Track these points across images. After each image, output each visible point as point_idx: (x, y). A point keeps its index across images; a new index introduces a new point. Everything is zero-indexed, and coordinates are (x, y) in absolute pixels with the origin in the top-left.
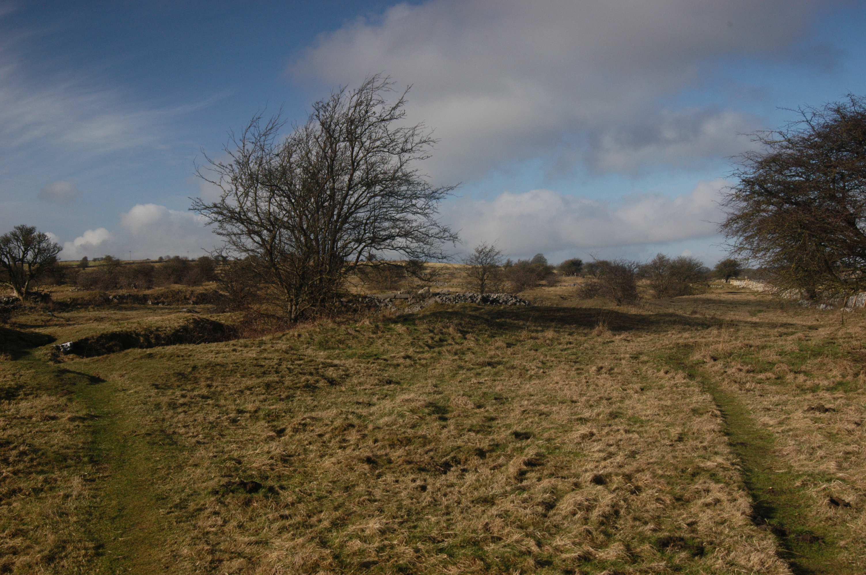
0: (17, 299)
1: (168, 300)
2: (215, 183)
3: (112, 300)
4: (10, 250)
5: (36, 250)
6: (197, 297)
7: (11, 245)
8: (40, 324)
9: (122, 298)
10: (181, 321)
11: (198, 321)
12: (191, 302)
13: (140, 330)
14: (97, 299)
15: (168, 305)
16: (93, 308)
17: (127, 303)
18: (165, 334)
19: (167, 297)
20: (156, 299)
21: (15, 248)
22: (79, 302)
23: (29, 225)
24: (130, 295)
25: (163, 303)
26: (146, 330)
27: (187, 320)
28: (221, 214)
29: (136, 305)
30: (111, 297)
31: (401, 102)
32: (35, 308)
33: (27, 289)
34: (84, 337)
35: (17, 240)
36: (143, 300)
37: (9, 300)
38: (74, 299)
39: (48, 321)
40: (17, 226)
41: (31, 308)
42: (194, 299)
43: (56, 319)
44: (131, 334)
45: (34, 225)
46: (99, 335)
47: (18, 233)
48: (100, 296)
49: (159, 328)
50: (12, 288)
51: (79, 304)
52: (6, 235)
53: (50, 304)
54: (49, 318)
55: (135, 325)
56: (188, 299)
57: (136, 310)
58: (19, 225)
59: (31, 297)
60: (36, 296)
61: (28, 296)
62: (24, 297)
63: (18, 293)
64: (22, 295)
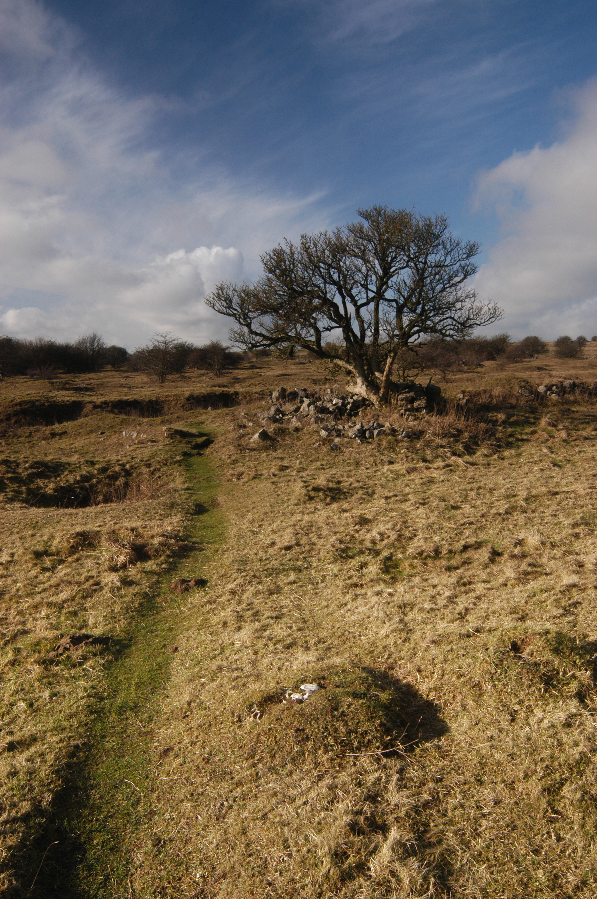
0: (363, 403)
3: (544, 396)
30: (542, 389)
33: (388, 376)
35: (366, 248)
37: (344, 405)
47: (368, 228)
50: (349, 373)
52: (338, 235)
59: (400, 396)
60: (412, 394)
61: (391, 395)
62: (381, 395)
63: (367, 386)
64: (376, 393)
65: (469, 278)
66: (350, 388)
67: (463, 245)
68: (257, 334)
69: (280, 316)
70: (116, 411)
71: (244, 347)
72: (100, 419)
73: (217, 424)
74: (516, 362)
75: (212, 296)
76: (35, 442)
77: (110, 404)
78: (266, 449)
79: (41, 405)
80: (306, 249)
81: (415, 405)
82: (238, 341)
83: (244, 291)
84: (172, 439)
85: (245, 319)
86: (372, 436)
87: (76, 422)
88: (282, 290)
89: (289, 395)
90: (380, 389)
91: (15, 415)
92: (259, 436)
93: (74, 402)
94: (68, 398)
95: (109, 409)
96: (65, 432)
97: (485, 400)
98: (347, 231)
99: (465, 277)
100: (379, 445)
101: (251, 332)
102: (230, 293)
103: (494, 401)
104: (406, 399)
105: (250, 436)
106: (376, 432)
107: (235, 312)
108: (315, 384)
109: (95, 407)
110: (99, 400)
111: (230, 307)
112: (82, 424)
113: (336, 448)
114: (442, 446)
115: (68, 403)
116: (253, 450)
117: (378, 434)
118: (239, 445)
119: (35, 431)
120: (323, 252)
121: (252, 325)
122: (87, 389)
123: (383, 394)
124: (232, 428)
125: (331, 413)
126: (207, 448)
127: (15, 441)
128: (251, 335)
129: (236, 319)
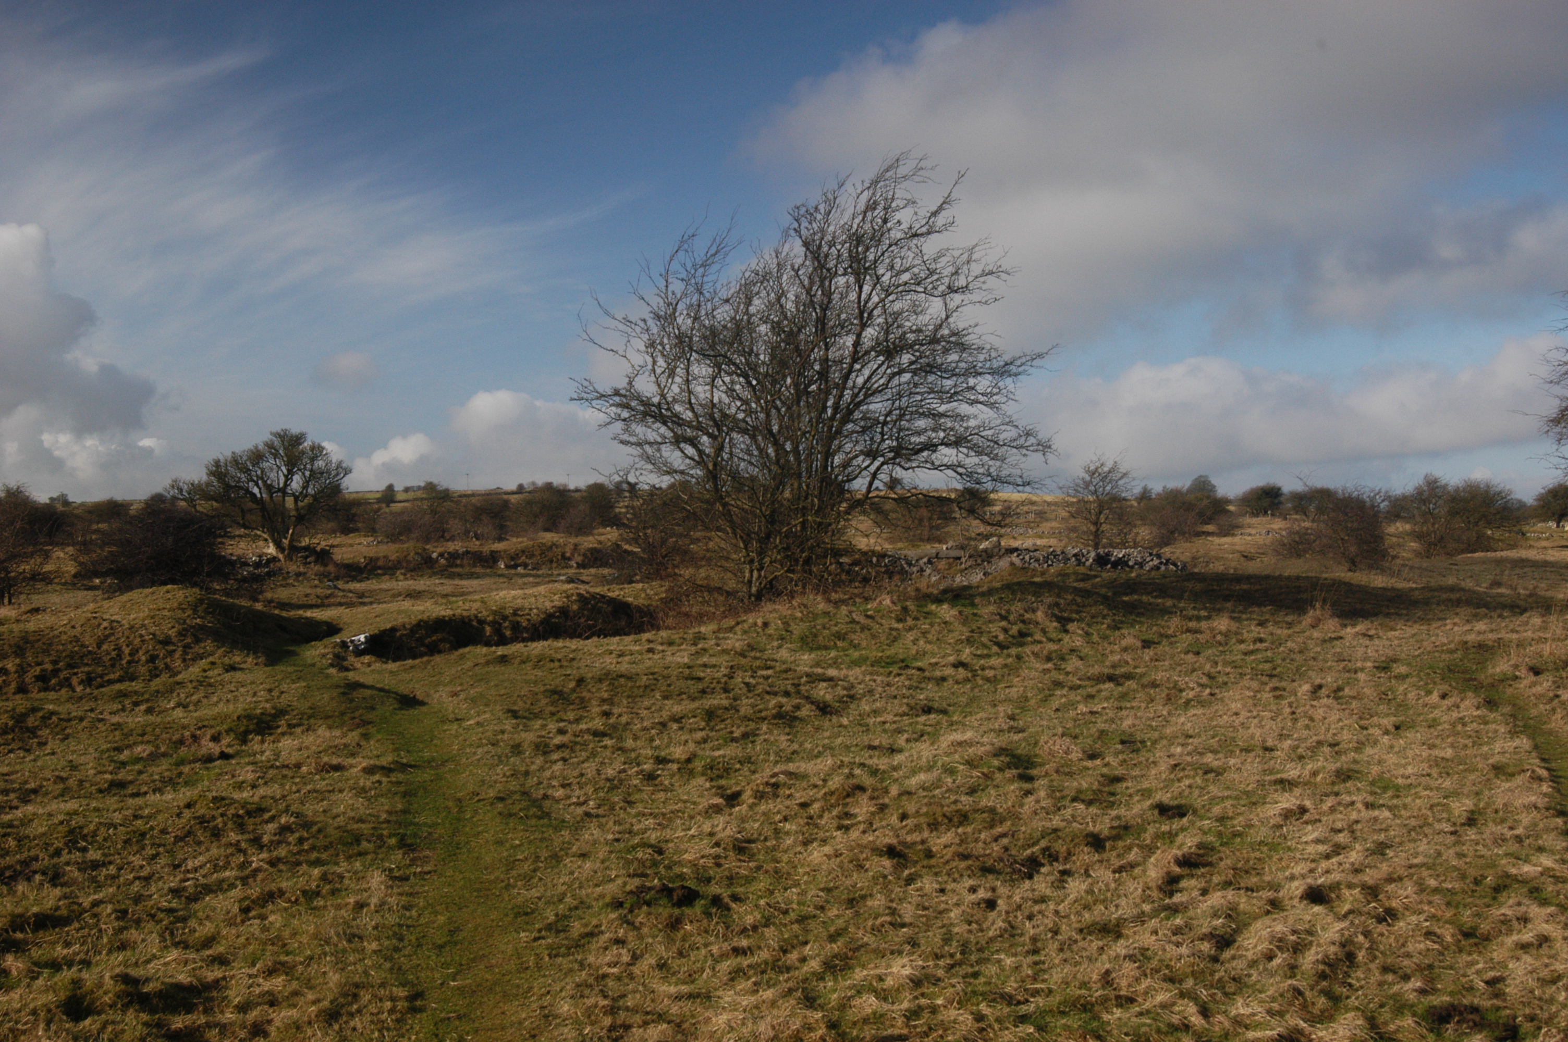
0: (274, 559)
1: (534, 560)
2: (616, 352)
3: (437, 560)
4: (262, 472)
5: (307, 473)
6: (585, 555)
7: (265, 465)
8: (314, 602)
9: (453, 557)
10: (556, 597)
11: (586, 598)
12: (573, 563)
13: (485, 613)
14: (410, 558)
15: (534, 569)
16: (405, 574)
17: (462, 566)
18: (529, 620)
19: (532, 556)
20: (512, 559)
21: (272, 469)
22: (380, 563)
23: (295, 430)
24: (467, 552)
25: (525, 566)
26: (495, 613)
27: (567, 597)
28: (626, 406)
29: (478, 570)
30: (435, 555)
31: (946, 202)
32: (305, 573)
33: (291, 541)
34: (388, 626)
35: (276, 456)
36: (490, 560)
37: (260, 561)
38: (371, 559)
39: (327, 597)
40: (274, 430)
41: (298, 574)
42: (579, 559)
43: (341, 594)
44: (470, 620)
45: (304, 430)
46: (414, 622)
47: (277, 443)
48: (416, 553)
49: (518, 609)
50: (266, 540)
51: (380, 568)
52: (256, 447)
53: (331, 568)
54: (329, 592)
55: (476, 605)
56: (569, 559)
57: (478, 578)
58: (278, 428)
59: (298, 555)
60: (307, 553)
61: (293, 554)
62: (285, 554)
63: (276, 548)
64: (283, 552)
65: (348, 476)
66: (265, 551)
75: (169, 486)
80: (235, 460)
81: (308, 560)
83: (192, 484)
88: (219, 486)
90: (285, 550)
98: (262, 445)
99: (344, 476)
104: (303, 556)
120: (246, 461)
123: (287, 554)
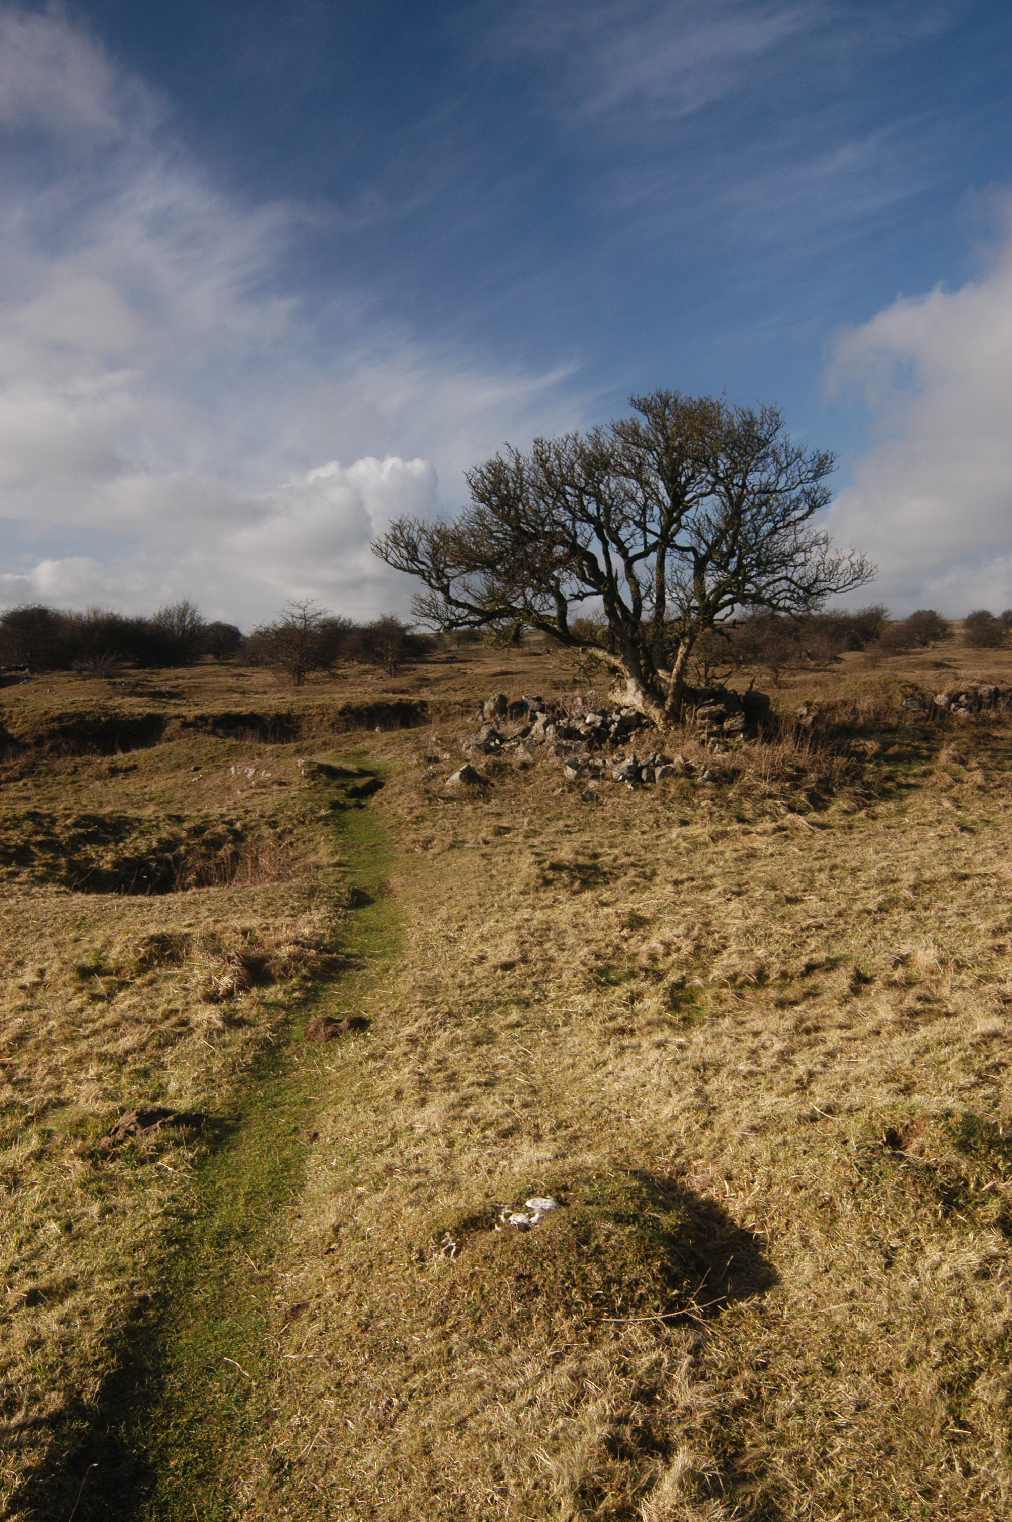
33: (681, 676)
52: (595, 440)
59: (700, 711)
60: (720, 707)
61: (684, 708)
62: (667, 708)
63: (644, 694)
64: (660, 705)
66: (616, 697)
67: (807, 456)
68: (458, 604)
69: (498, 575)
70: (220, 732)
71: (437, 626)
72: (194, 745)
73: (390, 756)
74: (899, 654)
75: (384, 539)
76: (83, 783)
77: (210, 721)
78: (473, 798)
79: (94, 721)
80: (543, 463)
81: (726, 725)
82: (426, 615)
83: (438, 532)
84: (313, 780)
85: (438, 579)
86: (651, 778)
87: (152, 749)
88: (501, 531)
89: (512, 707)
90: (666, 698)
91: (50, 737)
92: (461, 777)
93: (149, 716)
94: (140, 710)
95: (209, 728)
96: (134, 767)
97: (845, 718)
98: (611, 434)
99: (811, 511)
100: (664, 793)
101: (450, 601)
102: (415, 535)
103: (861, 720)
104: (710, 715)
105: (445, 776)
106: (658, 771)
107: (423, 567)
108: (557, 688)
109: (186, 725)
110: (190, 713)
111: (414, 558)
112: (162, 754)
113: (590, 798)
114: (771, 796)
115: (139, 718)
116: (451, 799)
117: (663, 775)
118: (427, 792)
119: (84, 765)
120: (572, 467)
121: (451, 588)
122: (171, 695)
123: (671, 707)
124: (415, 762)
125: (583, 738)
126: (373, 795)
127: (49, 780)
128: (449, 606)
129: (424, 578)
